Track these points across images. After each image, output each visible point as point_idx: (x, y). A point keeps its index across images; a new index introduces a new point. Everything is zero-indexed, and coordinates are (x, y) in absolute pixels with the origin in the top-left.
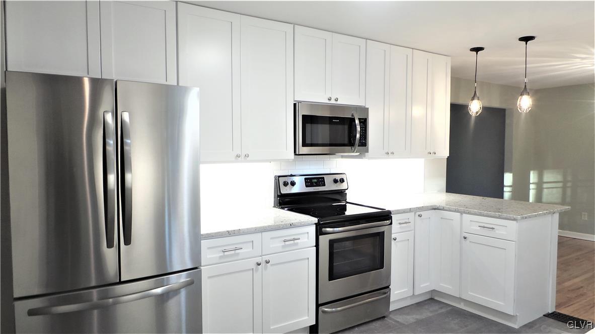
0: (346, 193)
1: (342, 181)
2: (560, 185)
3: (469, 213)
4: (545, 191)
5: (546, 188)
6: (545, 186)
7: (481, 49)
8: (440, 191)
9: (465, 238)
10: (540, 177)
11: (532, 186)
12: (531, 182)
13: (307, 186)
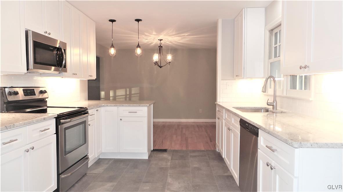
0: (47, 101)
1: (45, 92)
2: (124, 97)
3: (123, 106)
8: (86, 100)
9: (121, 120)
10: (115, 93)
12: (111, 96)
13: (25, 95)
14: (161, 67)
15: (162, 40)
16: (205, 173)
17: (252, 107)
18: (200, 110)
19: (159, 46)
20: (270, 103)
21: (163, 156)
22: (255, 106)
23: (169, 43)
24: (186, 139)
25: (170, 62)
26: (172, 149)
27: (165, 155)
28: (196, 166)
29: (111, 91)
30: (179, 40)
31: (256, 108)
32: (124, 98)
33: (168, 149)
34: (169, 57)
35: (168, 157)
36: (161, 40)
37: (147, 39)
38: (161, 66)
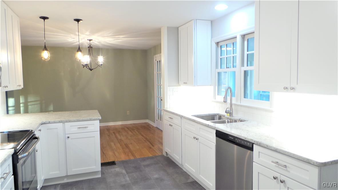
3: (70, 121)
4: (30, 107)
5: (30, 105)
6: (29, 104)
7: (47, 18)
9: (68, 137)
10: (26, 99)
11: (21, 105)
12: (21, 102)
14: (91, 70)
15: (92, 40)
16: (169, 183)
17: (207, 114)
18: (127, 112)
19: (88, 47)
20: (228, 111)
21: (115, 170)
22: (209, 113)
23: (97, 43)
24: (127, 146)
25: (102, 65)
26: (119, 160)
27: (116, 169)
28: (156, 176)
29: (21, 96)
30: (110, 41)
31: (210, 114)
32: (39, 104)
33: (115, 161)
34: (101, 59)
35: (121, 170)
36: (90, 40)
37: (74, 38)
38: (92, 68)
